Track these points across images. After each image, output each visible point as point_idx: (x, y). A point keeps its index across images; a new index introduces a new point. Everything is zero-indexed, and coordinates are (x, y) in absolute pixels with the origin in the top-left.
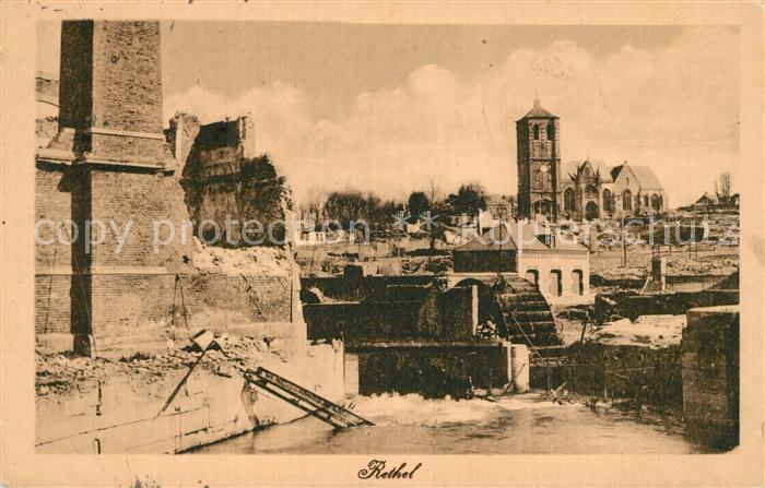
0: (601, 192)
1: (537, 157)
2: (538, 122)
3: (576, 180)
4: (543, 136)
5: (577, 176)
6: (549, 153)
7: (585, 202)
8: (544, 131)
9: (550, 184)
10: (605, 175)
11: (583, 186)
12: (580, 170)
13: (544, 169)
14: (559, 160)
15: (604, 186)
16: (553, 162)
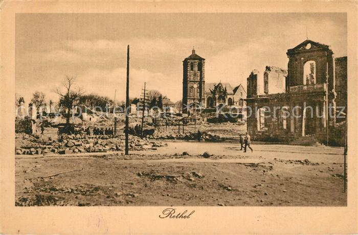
0: (227, 100)
1: (192, 79)
2: (193, 61)
3: (213, 93)
4: (196, 69)
5: (215, 91)
6: (199, 78)
7: (218, 104)
8: (196, 66)
9: (198, 94)
10: (229, 91)
11: (217, 96)
12: (216, 88)
13: (196, 86)
14: (204, 82)
15: (229, 97)
16: (201, 83)
